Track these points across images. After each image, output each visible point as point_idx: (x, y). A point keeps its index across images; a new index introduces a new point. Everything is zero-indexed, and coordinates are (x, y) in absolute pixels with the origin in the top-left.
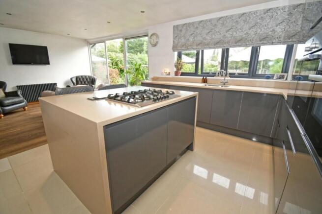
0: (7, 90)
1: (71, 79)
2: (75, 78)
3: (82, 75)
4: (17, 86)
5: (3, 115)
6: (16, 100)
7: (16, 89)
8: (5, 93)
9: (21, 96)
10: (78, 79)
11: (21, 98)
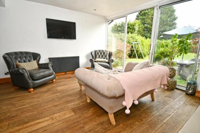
0: (41, 62)
1: (91, 53)
2: (94, 52)
3: (100, 49)
4: (49, 58)
5: (32, 89)
6: (47, 72)
7: (47, 61)
8: (39, 65)
9: (51, 68)
10: (97, 53)
11: (51, 71)
